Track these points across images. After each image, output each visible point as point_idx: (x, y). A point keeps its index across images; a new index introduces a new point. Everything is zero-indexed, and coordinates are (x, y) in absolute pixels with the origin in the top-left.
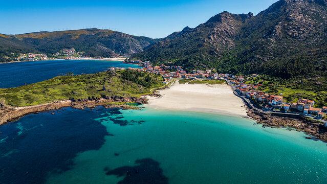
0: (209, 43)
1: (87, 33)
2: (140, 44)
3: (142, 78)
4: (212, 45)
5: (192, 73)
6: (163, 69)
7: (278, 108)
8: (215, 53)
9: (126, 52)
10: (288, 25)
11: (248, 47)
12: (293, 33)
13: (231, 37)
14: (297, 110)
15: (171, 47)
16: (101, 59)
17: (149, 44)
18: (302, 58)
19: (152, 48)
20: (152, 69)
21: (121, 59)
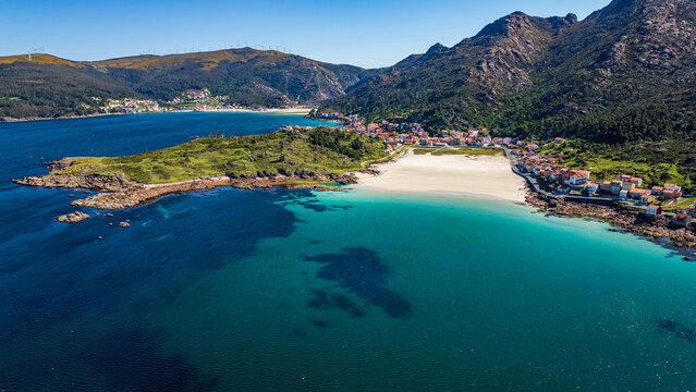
0: (479, 77)
1: (232, 58)
2: (339, 81)
3: (346, 143)
4: (484, 83)
5: (441, 136)
6: (386, 128)
7: (578, 189)
8: (488, 100)
9: (310, 97)
10: (642, 41)
11: (554, 88)
12: (649, 58)
13: (525, 66)
14: (609, 193)
15: (402, 85)
16: (263, 111)
17: (358, 80)
18: (652, 107)
19: (364, 89)
20: (364, 128)
21: (301, 111)
